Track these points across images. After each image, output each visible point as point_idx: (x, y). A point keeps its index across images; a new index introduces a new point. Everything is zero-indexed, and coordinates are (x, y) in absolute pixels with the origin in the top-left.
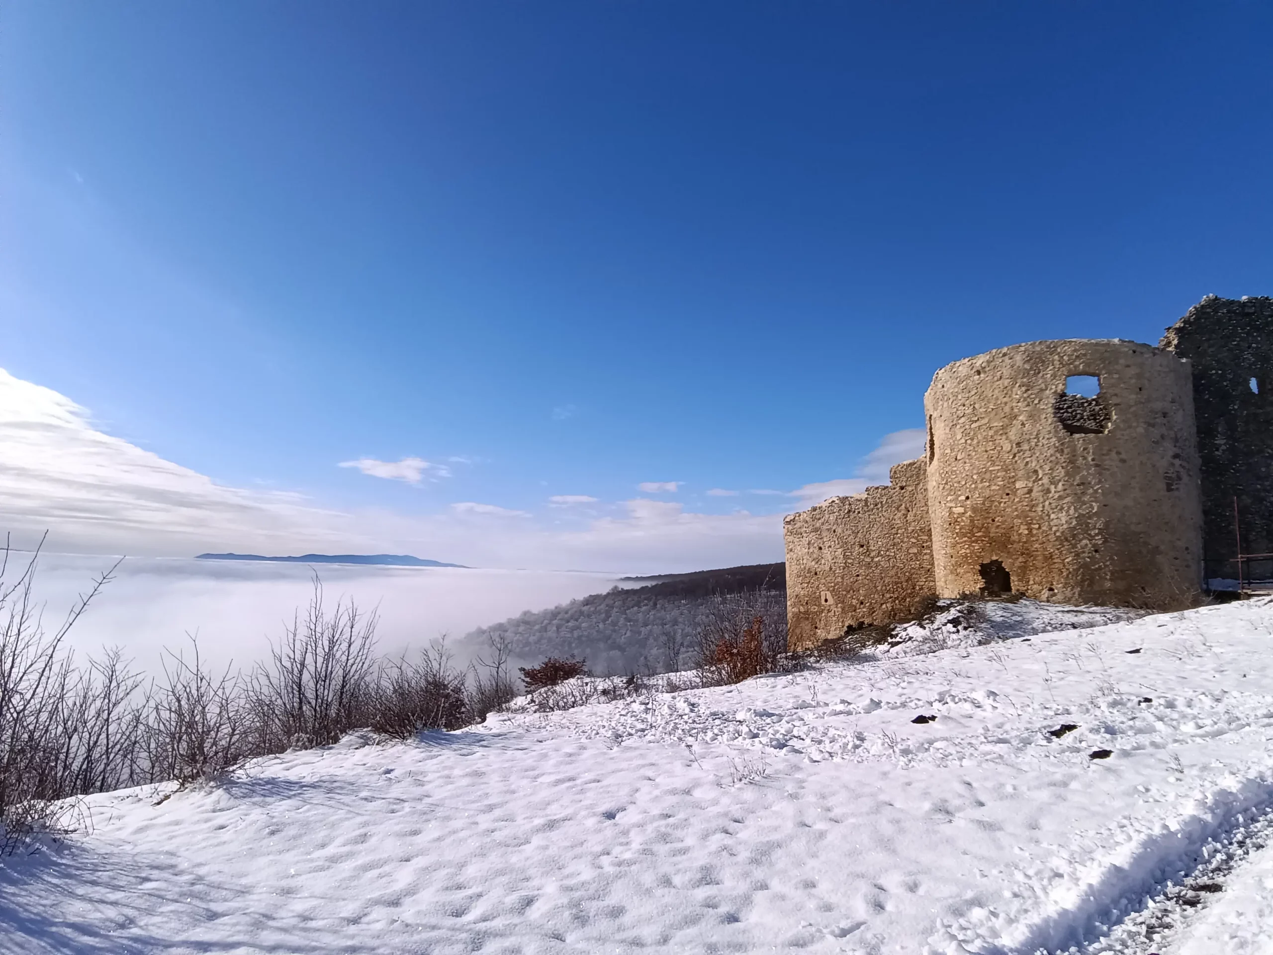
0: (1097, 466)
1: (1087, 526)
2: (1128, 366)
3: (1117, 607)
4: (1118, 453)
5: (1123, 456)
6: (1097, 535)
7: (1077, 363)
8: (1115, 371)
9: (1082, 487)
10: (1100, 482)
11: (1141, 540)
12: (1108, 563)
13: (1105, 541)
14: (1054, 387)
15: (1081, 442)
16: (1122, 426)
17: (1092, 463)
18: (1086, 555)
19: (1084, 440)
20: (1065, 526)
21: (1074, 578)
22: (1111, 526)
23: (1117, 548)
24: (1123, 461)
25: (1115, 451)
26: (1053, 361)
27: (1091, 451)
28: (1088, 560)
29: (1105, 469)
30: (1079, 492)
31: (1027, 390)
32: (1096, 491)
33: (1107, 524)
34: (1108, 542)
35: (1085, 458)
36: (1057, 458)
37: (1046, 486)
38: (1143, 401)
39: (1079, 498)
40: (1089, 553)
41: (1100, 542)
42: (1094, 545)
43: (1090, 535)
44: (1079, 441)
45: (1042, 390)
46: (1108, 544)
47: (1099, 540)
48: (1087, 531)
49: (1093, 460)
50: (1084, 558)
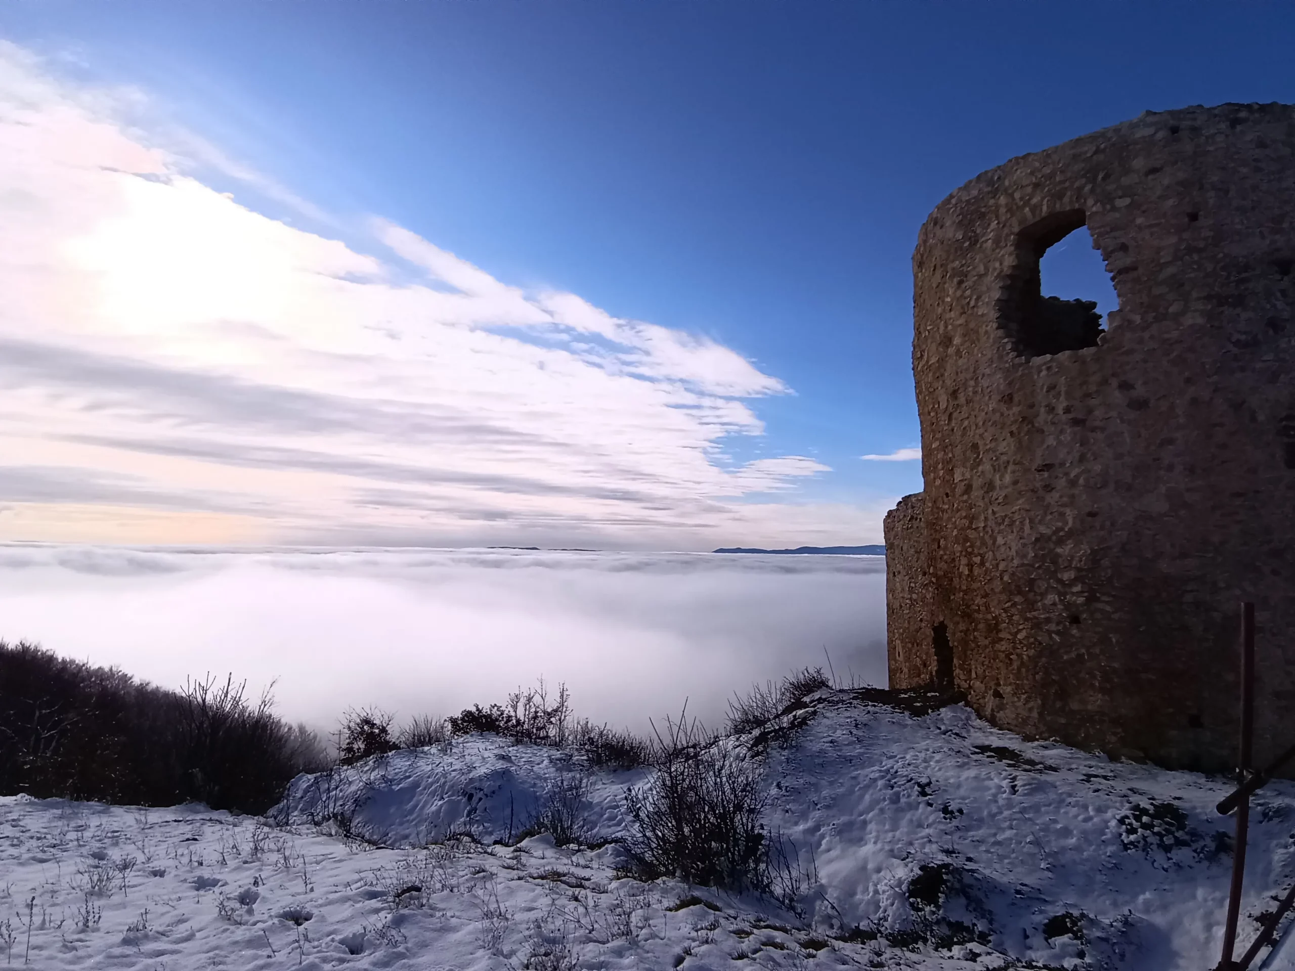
0: (1076, 422)
1: (1054, 562)
2: (1154, 171)
3: (1113, 757)
4: (1125, 386)
5: (1140, 391)
6: (1073, 582)
7: (1035, 201)
8: (1120, 193)
9: (1046, 474)
10: (1082, 459)
11: (1188, 598)
12: (1097, 650)
13: (1091, 599)
14: (997, 265)
15: (1044, 373)
16: (1137, 319)
17: (1064, 418)
18: (1053, 627)
19: (1049, 369)
20: (1016, 562)
21: (1030, 677)
22: (1106, 562)
23: (1116, 616)
24: (1140, 405)
25: (1114, 382)
26: (998, 207)
27: (1063, 389)
28: (1057, 639)
29: (1093, 430)
30: (1038, 485)
31: (960, 283)
32: (1073, 483)
33: (1095, 558)
34: (1098, 600)
35: (1051, 409)
36: (1002, 415)
37: (989, 476)
38: (1201, 244)
39: (1041, 499)
40: (1058, 624)
41: (1081, 600)
42: (1068, 606)
43: (1060, 581)
44: (1040, 371)
45: (980, 276)
46: (1100, 606)
47: (1077, 596)
48: (1056, 572)
49: (1067, 410)
50: (1049, 632)
